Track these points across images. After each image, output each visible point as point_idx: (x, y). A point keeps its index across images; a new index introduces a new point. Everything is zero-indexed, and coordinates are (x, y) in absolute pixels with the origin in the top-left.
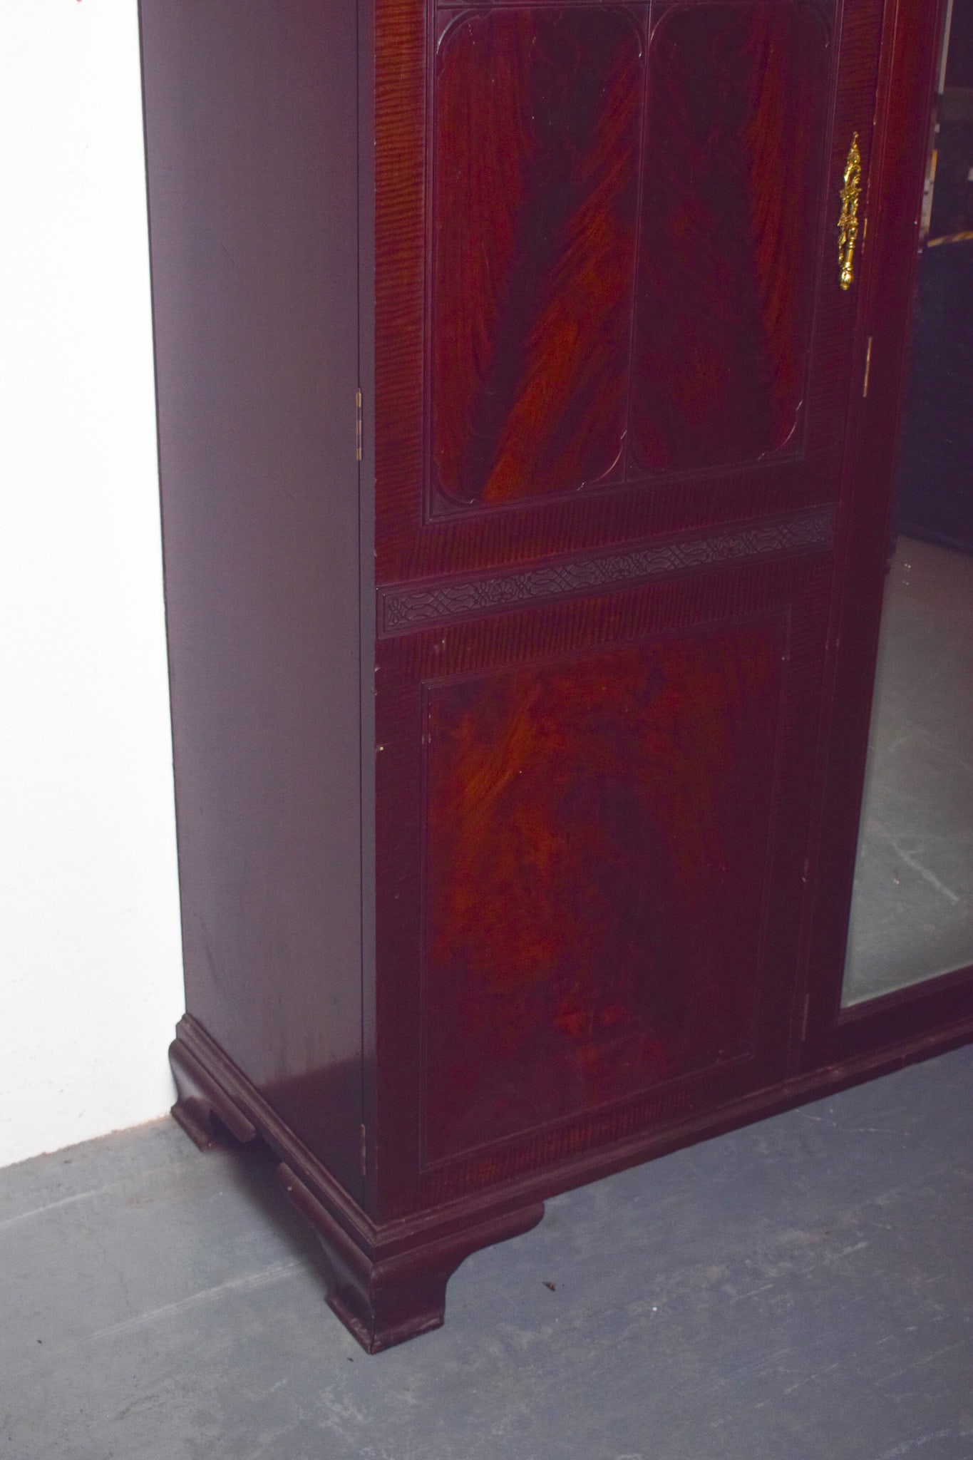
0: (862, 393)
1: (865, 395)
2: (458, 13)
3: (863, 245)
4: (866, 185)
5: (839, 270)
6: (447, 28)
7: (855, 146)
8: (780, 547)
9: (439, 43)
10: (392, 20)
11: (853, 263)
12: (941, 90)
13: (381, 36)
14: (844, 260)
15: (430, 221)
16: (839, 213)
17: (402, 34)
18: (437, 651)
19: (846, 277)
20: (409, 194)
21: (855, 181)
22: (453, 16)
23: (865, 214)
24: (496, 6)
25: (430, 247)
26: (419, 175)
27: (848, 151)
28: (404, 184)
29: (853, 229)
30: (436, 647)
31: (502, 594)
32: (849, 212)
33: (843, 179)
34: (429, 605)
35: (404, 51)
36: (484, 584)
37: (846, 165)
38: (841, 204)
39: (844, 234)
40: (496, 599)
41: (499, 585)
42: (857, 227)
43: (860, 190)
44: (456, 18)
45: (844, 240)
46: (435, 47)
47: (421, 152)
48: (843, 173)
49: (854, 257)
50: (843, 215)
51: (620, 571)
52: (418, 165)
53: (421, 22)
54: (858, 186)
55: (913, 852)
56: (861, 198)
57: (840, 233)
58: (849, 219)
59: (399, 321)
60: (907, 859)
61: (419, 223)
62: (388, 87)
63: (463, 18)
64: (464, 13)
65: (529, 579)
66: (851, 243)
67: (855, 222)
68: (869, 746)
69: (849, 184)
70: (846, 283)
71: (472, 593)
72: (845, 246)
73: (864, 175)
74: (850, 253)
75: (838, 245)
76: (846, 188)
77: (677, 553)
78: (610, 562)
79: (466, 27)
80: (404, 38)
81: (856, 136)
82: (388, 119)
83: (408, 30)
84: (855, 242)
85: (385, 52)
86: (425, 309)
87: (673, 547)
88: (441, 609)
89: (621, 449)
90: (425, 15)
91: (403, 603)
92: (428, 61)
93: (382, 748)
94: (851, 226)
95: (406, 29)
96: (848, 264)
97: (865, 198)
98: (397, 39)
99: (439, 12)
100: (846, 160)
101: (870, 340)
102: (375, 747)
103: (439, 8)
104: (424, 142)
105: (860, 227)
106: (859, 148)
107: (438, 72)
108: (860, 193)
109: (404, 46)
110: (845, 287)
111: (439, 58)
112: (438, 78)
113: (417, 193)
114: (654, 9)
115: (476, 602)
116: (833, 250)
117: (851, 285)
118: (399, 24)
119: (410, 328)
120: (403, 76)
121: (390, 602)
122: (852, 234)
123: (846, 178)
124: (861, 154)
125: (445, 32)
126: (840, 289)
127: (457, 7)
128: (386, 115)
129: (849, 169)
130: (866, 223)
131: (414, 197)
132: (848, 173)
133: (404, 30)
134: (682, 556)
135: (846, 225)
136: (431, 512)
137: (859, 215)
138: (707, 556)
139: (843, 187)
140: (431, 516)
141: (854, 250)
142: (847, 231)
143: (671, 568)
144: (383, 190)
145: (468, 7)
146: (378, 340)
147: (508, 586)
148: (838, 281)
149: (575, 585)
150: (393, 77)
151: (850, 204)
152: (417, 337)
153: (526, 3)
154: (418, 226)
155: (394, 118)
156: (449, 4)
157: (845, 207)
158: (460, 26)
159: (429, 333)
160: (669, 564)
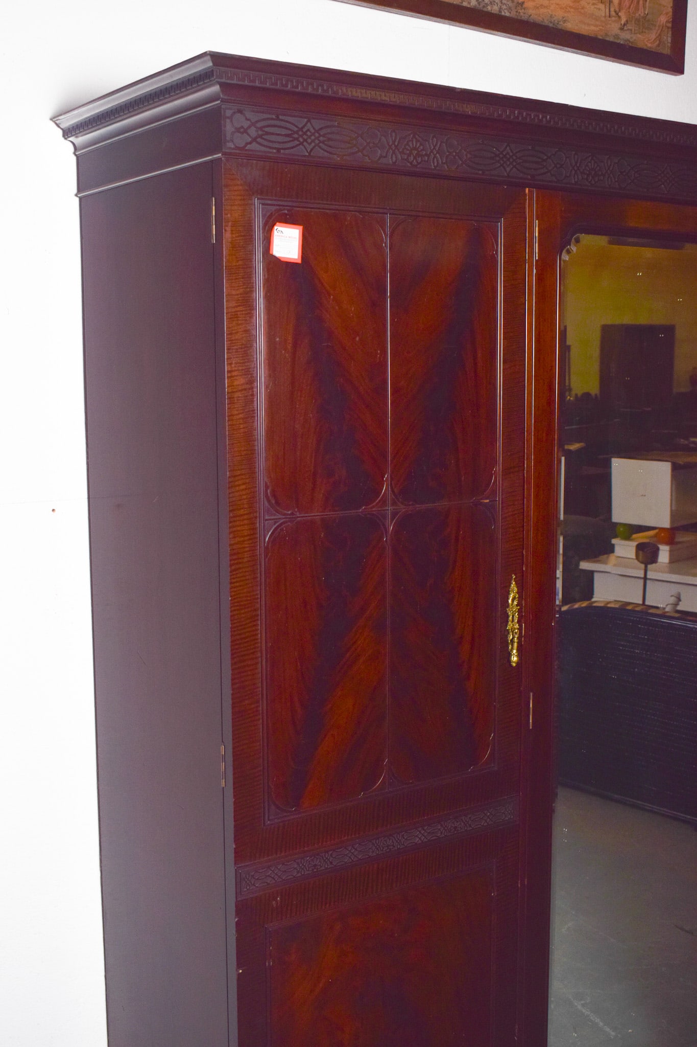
0: (529, 727)
1: (531, 728)
2: (278, 522)
3: (523, 639)
4: (522, 605)
5: (509, 655)
6: (271, 531)
7: (514, 583)
8: (486, 824)
9: (267, 539)
10: (239, 528)
11: (518, 650)
13: (233, 538)
14: (512, 648)
15: (264, 642)
16: (507, 622)
17: (245, 536)
18: (275, 906)
19: (514, 659)
20: (251, 627)
21: (515, 603)
22: (275, 524)
23: (523, 621)
24: (299, 517)
25: (264, 656)
26: (257, 615)
27: (510, 586)
28: (248, 621)
29: (516, 631)
30: (274, 902)
31: (315, 865)
32: (513, 621)
33: (508, 601)
34: (269, 876)
35: (246, 546)
36: (303, 861)
37: (509, 594)
38: (508, 616)
39: (511, 633)
40: (311, 869)
41: (312, 860)
42: (518, 629)
43: (518, 607)
44: (277, 525)
45: (511, 637)
46: (265, 540)
47: (258, 602)
48: (508, 599)
49: (518, 647)
50: (510, 623)
51: (388, 846)
52: (255, 610)
53: (256, 529)
54: (517, 605)
55: (582, 1002)
56: (520, 611)
57: (509, 633)
58: (513, 625)
59: (247, 702)
60: (579, 1007)
61: (257, 643)
62: (237, 566)
63: (281, 524)
64: (280, 522)
65: (331, 855)
66: (516, 639)
67: (517, 626)
69: (512, 604)
70: (514, 662)
71: (296, 866)
72: (512, 641)
73: (520, 598)
74: (515, 645)
75: (508, 640)
76: (511, 607)
77: (423, 832)
78: (381, 840)
79: (282, 530)
80: (246, 538)
81: (514, 577)
82: (238, 584)
83: (249, 533)
84: (518, 638)
85: (234, 547)
86: (262, 695)
87: (420, 829)
88: (276, 878)
89: (385, 771)
90: (258, 524)
91: (253, 876)
92: (260, 551)
93: (241, 971)
94: (515, 629)
95: (247, 532)
96: (515, 651)
97: (522, 612)
98: (242, 539)
99: (266, 522)
100: (509, 591)
101: (531, 694)
102: (237, 970)
103: (267, 520)
104: (259, 596)
105: (520, 629)
106: (516, 584)
107: (266, 556)
108: (519, 609)
109: (246, 542)
110: (514, 665)
111: (266, 548)
112: (267, 559)
113: (256, 626)
114: (392, 513)
115: (298, 872)
116: (505, 643)
117: (518, 663)
118: (243, 530)
119: (253, 706)
120: (246, 560)
121: (244, 876)
122: (516, 633)
123: (510, 601)
124: (517, 587)
125: (270, 533)
126: (511, 666)
127: (277, 519)
128: (237, 582)
129: (511, 596)
130: (523, 626)
131: (254, 628)
132: (511, 598)
133: (246, 534)
134: (426, 834)
135: (512, 629)
136: (268, 817)
137: (519, 622)
138: (441, 833)
139: (508, 606)
140: (269, 820)
141: (518, 643)
142: (513, 632)
143: (420, 842)
144: (235, 625)
145: (284, 518)
146: (234, 714)
147: (318, 861)
148: (509, 661)
149: (360, 857)
150: (240, 561)
151: (513, 616)
152: (257, 711)
153: (316, 515)
154: (256, 645)
155: (241, 583)
156: (273, 517)
157: (510, 618)
158: (279, 529)
159: (265, 708)
160: (418, 839)
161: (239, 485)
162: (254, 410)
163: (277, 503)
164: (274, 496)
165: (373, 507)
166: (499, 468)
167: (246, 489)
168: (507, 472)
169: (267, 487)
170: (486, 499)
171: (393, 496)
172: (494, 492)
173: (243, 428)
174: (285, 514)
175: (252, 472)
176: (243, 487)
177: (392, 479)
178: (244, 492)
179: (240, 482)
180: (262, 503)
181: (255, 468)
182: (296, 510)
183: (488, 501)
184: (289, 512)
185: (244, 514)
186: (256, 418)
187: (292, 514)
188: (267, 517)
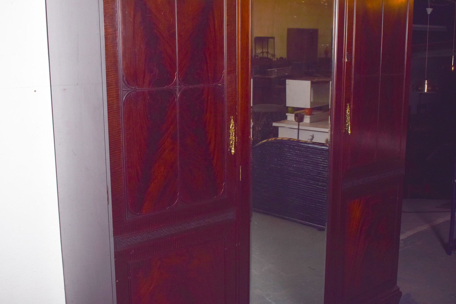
1: (240, 180)
2: (129, 91)
3: (237, 143)
4: (236, 129)
5: (231, 150)
6: (126, 96)
8: (222, 220)
9: (124, 99)
10: (111, 94)
11: (234, 148)
12: (252, 105)
13: (109, 98)
14: (232, 147)
15: (124, 142)
16: (230, 136)
17: (114, 97)
18: (131, 254)
19: (233, 151)
20: (118, 136)
21: (233, 128)
22: (127, 93)
23: (236, 136)
24: (138, 90)
25: (124, 149)
26: (120, 132)
27: (231, 121)
28: (116, 134)
30: (131, 253)
31: (148, 237)
32: (232, 136)
33: (230, 127)
34: (128, 241)
35: (115, 101)
36: (143, 235)
37: (230, 124)
38: (230, 134)
40: (147, 239)
41: (147, 235)
42: (234, 139)
44: (128, 93)
45: (232, 142)
46: (123, 100)
47: (120, 126)
48: (230, 126)
49: (234, 146)
50: (231, 136)
51: (180, 229)
52: (120, 129)
53: (119, 94)
54: (234, 129)
55: (269, 297)
56: (235, 132)
57: (230, 141)
58: (232, 137)
59: (117, 168)
60: (268, 299)
61: (121, 143)
62: (111, 110)
63: (129, 93)
64: (129, 92)
65: (156, 233)
67: (234, 138)
68: (250, 271)
70: (233, 153)
71: (140, 237)
73: (235, 126)
74: (233, 145)
75: (230, 144)
77: (195, 223)
78: (177, 227)
79: (130, 95)
80: (115, 98)
81: (232, 117)
82: (111, 118)
83: (116, 96)
84: (234, 143)
85: (110, 102)
86: (124, 165)
87: (194, 222)
88: (132, 242)
89: (178, 198)
90: (120, 92)
91: (122, 241)
92: (121, 104)
93: (117, 281)
94: (233, 139)
95: (115, 96)
96: (233, 148)
98: (113, 99)
99: (124, 91)
101: (241, 166)
102: (116, 281)
104: (121, 123)
105: (235, 139)
106: (233, 120)
107: (124, 106)
109: (115, 100)
110: (233, 154)
111: (124, 103)
112: (124, 108)
113: (120, 136)
114: (179, 89)
115: (141, 240)
116: (229, 145)
117: (234, 153)
119: (120, 170)
120: (115, 107)
121: (118, 241)
122: (233, 141)
123: (231, 127)
124: (234, 122)
126: (232, 154)
127: (128, 90)
130: (237, 138)
131: (119, 137)
133: (114, 96)
134: (196, 224)
136: (128, 217)
137: (234, 136)
138: (203, 224)
139: (230, 130)
140: (128, 218)
141: (234, 145)
142: (232, 140)
144: (111, 136)
145: (131, 90)
146: (111, 173)
147: (150, 235)
148: (231, 153)
149: (168, 234)
150: (112, 108)
151: (232, 134)
152: (122, 172)
153: (146, 89)
154: (121, 144)
155: (113, 118)
156: (126, 90)
157: (231, 134)
158: (129, 95)
159: (125, 171)
160: (193, 226)
161: (111, 75)
162: (117, 43)
163: (128, 83)
164: (127, 80)
165: (170, 86)
166: (225, 71)
167: (114, 77)
168: (229, 73)
169: (123, 77)
170: (220, 84)
171: (179, 81)
172: (223, 81)
173: (112, 51)
174: (132, 88)
175: (117, 71)
176: (113, 76)
177: (179, 75)
178: (113, 79)
179: (111, 74)
180: (121, 83)
181: (118, 68)
182: (137, 87)
183: (221, 85)
184: (134, 87)
185: (113, 88)
186: (118, 46)
187: (135, 88)
188: (124, 89)
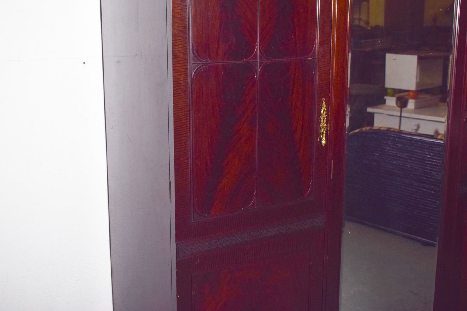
0: (331, 178)
1: (332, 178)
3: (328, 132)
4: (328, 114)
5: (321, 140)
6: (195, 70)
7: (324, 102)
8: (307, 227)
9: (193, 74)
10: (178, 68)
11: (326, 138)
12: (349, 86)
13: (175, 73)
14: (323, 137)
15: (191, 127)
16: (320, 123)
17: (181, 72)
18: (197, 264)
19: (324, 142)
20: (184, 120)
21: (325, 113)
22: (197, 66)
23: (329, 123)
24: (210, 63)
25: (191, 135)
26: (187, 114)
27: (322, 104)
28: (183, 117)
29: (325, 127)
30: (196, 262)
31: (217, 244)
32: (323, 122)
33: (321, 112)
34: (193, 249)
35: (182, 77)
36: (211, 242)
37: (322, 108)
38: (321, 120)
39: (322, 129)
40: (215, 246)
41: (216, 242)
43: (326, 115)
44: (198, 67)
45: (322, 131)
47: (188, 107)
48: (321, 111)
49: (326, 136)
50: (322, 123)
51: (256, 236)
52: (187, 111)
53: (187, 68)
54: (326, 114)
56: (327, 118)
57: (321, 129)
58: (323, 125)
59: (182, 159)
61: (188, 128)
62: (177, 88)
64: (200, 66)
65: (226, 239)
66: (325, 132)
67: (325, 125)
68: (340, 291)
69: (323, 114)
70: (324, 144)
71: (207, 244)
72: (323, 133)
73: (328, 111)
74: (324, 135)
75: (320, 132)
76: (322, 115)
77: (274, 230)
78: (252, 233)
79: (201, 69)
80: (182, 73)
81: (324, 99)
82: (177, 97)
83: (183, 70)
84: (326, 131)
85: (176, 78)
86: (190, 156)
87: (273, 228)
88: (197, 250)
89: (254, 198)
90: (188, 66)
91: (185, 248)
92: (189, 80)
93: (179, 296)
94: (324, 126)
95: (182, 70)
96: (324, 138)
97: (328, 118)
98: (180, 74)
99: (193, 65)
100: (322, 107)
101: (332, 161)
102: (177, 296)
103: (193, 64)
104: (189, 104)
105: (327, 127)
106: (325, 103)
107: (192, 83)
108: (326, 116)
109: (182, 75)
110: (323, 145)
111: (193, 79)
112: (193, 85)
113: (187, 119)
114: (260, 63)
115: (209, 247)
116: (319, 133)
117: (325, 145)
118: (180, 69)
119: (186, 161)
120: (182, 84)
121: (181, 248)
122: (325, 129)
123: (322, 112)
124: (326, 105)
125: (195, 71)
126: (322, 146)
127: (198, 64)
128: (177, 96)
129: (323, 109)
130: (329, 126)
131: (186, 121)
132: (322, 110)
133: (182, 71)
134: (275, 231)
135: (322, 127)
137: (327, 123)
138: (284, 231)
139: (321, 115)
140: (193, 220)
141: (326, 134)
142: (323, 128)
143: (272, 235)
144: (176, 119)
145: (202, 63)
146: (175, 165)
147: (219, 242)
148: (321, 143)
149: (241, 241)
150: (179, 85)
151: (323, 120)
152: (188, 164)
153: (219, 62)
154: (188, 130)
155: (179, 97)
156: (196, 63)
157: (322, 121)
158: (199, 69)
159: (192, 162)
160: (271, 233)
161: (178, 45)
162: (186, 5)
163: (199, 55)
164: (197, 51)
165: (249, 59)
166: (317, 41)
167: (181, 47)
168: (321, 43)
169: (193, 47)
170: (310, 57)
171: (260, 54)
172: (314, 54)
173: (181, 15)
174: (203, 61)
175: (185, 39)
176: (181, 46)
177: (260, 45)
178: (181, 49)
179: (179, 43)
180: (190, 55)
181: (187, 36)
182: (209, 59)
183: (311, 58)
184: (205, 60)
185: (181, 61)
186: (187, 9)
187: (206, 61)
188: (193, 63)
